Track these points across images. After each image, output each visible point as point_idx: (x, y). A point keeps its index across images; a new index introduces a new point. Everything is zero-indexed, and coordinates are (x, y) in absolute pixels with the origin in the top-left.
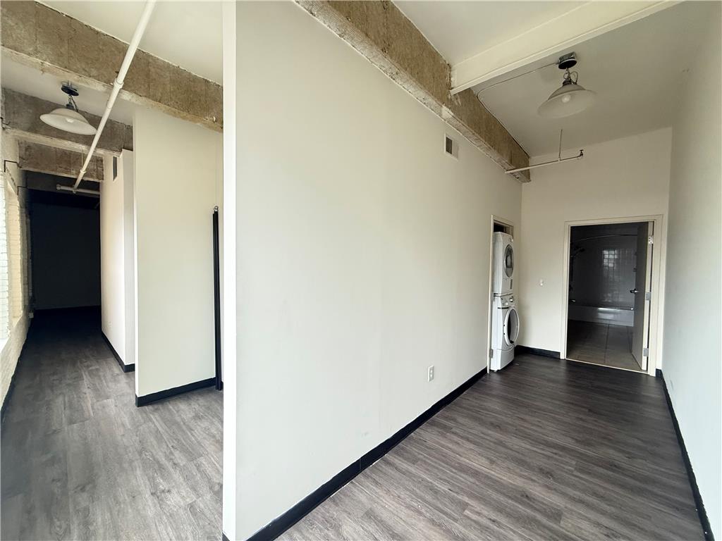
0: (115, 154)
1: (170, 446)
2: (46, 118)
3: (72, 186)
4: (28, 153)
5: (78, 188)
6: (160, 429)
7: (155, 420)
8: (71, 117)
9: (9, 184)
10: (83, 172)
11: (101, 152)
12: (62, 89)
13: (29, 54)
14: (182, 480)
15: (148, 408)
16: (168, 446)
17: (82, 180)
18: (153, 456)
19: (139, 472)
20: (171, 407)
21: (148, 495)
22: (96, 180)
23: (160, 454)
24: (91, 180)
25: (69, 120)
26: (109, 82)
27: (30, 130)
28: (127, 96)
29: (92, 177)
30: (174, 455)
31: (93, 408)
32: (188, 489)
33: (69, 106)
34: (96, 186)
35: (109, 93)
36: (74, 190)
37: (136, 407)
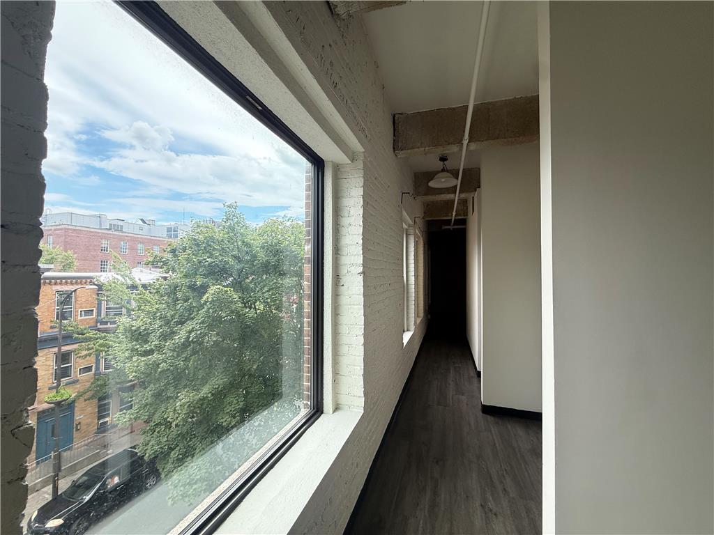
0: (472, 194)
1: (503, 468)
2: (432, 184)
3: (450, 225)
4: (429, 209)
5: (454, 225)
6: (497, 445)
7: (493, 432)
8: (443, 178)
9: (417, 232)
10: (454, 214)
11: (463, 196)
12: (440, 160)
13: (418, 148)
14: (509, 512)
15: (490, 418)
16: (501, 466)
17: (455, 220)
18: (487, 468)
19: (474, 475)
20: (509, 427)
21: (478, 504)
22: (463, 217)
23: (494, 470)
24: (460, 218)
25: (443, 180)
26: (460, 143)
27: (426, 194)
28: (473, 146)
29: (460, 215)
30: (505, 479)
31: (452, 398)
32: (513, 527)
33: (443, 170)
34: (463, 222)
35: (461, 150)
36: (450, 227)
37: (481, 413)
